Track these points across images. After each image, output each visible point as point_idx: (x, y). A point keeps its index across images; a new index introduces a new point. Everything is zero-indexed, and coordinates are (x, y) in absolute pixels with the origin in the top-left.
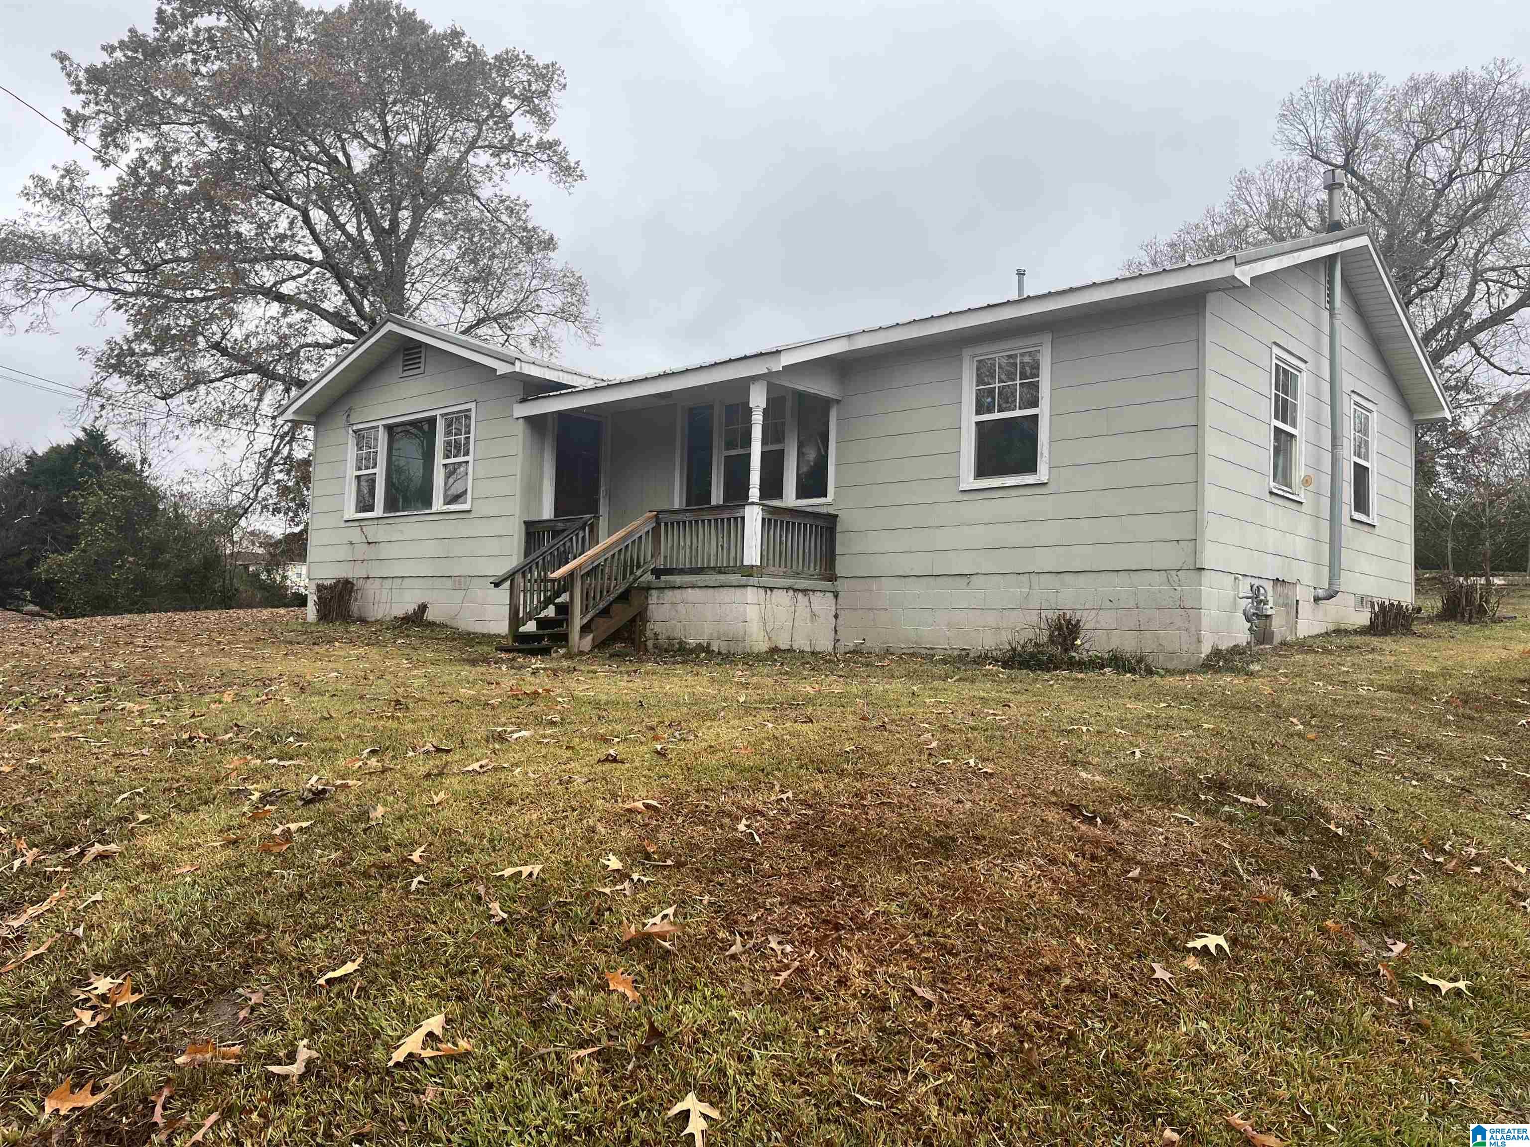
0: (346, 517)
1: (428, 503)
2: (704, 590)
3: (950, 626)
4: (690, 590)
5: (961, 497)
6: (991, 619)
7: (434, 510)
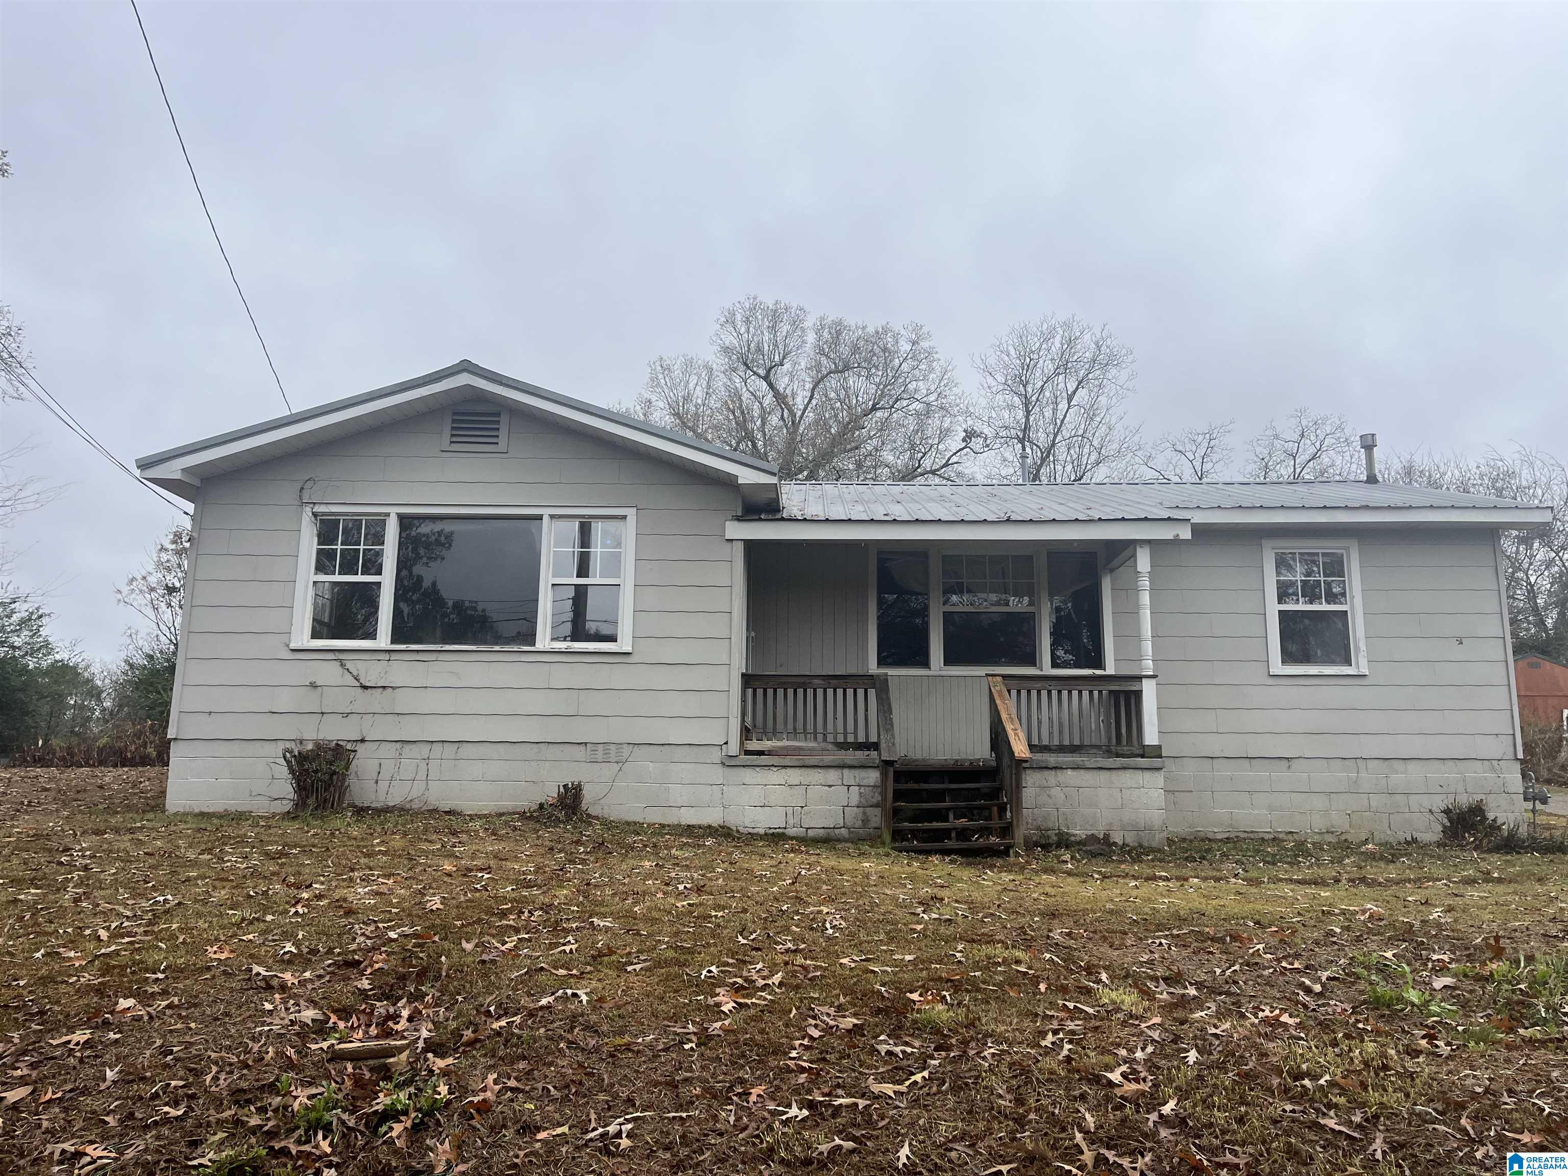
0: (293, 645)
1: (529, 637)
2: (1095, 772)
3: (1271, 808)
4: (1069, 772)
5: (1270, 681)
6: (1319, 802)
7: (539, 646)
